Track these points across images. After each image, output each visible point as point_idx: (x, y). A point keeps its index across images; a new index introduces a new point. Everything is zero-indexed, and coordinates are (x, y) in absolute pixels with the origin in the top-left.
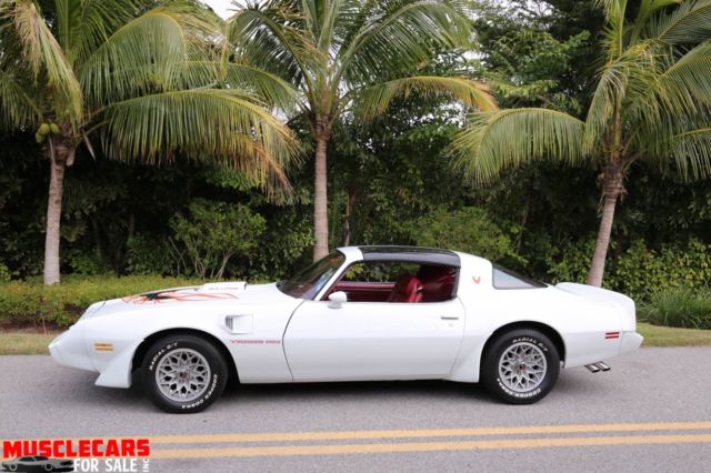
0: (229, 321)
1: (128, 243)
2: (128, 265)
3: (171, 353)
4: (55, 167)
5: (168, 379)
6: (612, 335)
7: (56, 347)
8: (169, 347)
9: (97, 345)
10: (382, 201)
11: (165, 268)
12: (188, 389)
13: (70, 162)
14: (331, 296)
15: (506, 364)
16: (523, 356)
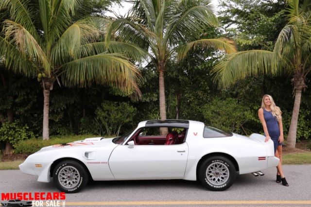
0: (86, 154)
1: (81, 121)
2: (80, 131)
3: (64, 168)
4: (45, 91)
5: (63, 178)
6: (262, 158)
7: (21, 166)
8: (63, 165)
9: (36, 165)
10: (190, 98)
11: (95, 131)
12: (71, 183)
13: (51, 89)
14: (129, 143)
15: (210, 172)
16: (218, 168)
